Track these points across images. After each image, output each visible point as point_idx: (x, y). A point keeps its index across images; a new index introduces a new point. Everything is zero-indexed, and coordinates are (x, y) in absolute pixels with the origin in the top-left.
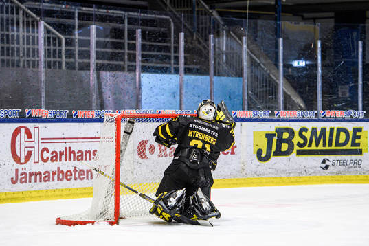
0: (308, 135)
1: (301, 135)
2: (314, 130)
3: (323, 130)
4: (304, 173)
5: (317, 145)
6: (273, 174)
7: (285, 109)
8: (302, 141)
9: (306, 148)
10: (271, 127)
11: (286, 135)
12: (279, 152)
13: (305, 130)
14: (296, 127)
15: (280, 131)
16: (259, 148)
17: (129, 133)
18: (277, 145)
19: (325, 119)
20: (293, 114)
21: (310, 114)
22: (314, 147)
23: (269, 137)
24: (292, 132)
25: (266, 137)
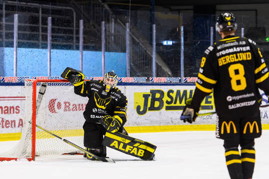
0: (174, 95)
1: (169, 95)
2: (178, 92)
3: (185, 92)
4: (171, 123)
5: (180, 103)
6: (148, 123)
7: (157, 76)
8: (169, 100)
9: (173, 105)
10: (147, 90)
11: (158, 96)
12: (152, 108)
13: (172, 91)
14: (165, 89)
15: (153, 92)
16: (138, 105)
17: (43, 94)
18: (151, 103)
19: (187, 84)
20: (163, 80)
21: (175, 80)
22: (178, 104)
23: (146, 97)
24: (162, 93)
25: (143, 97)
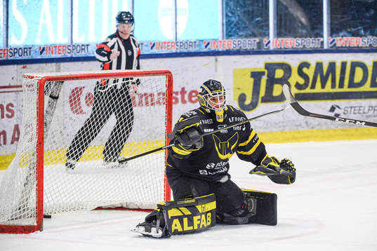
0: (310, 72)
1: (301, 73)
2: (319, 66)
3: (332, 65)
4: (304, 125)
5: (323, 86)
6: (260, 128)
7: (279, 34)
8: (302, 81)
9: (308, 90)
10: (258, 63)
11: (279, 73)
12: (269, 98)
13: (307, 65)
14: (294, 61)
15: (271, 67)
16: (240, 92)
17: (56, 98)
18: (267, 88)
19: (335, 50)
20: (290, 42)
21: (310, 43)
22: (318, 89)
23: (256, 76)
24: (287, 68)
25: (252, 76)
